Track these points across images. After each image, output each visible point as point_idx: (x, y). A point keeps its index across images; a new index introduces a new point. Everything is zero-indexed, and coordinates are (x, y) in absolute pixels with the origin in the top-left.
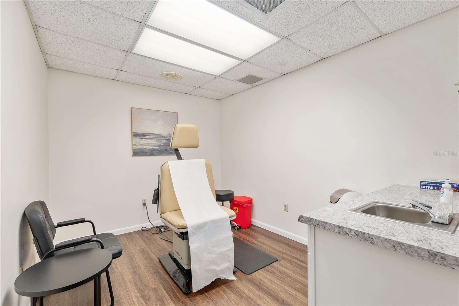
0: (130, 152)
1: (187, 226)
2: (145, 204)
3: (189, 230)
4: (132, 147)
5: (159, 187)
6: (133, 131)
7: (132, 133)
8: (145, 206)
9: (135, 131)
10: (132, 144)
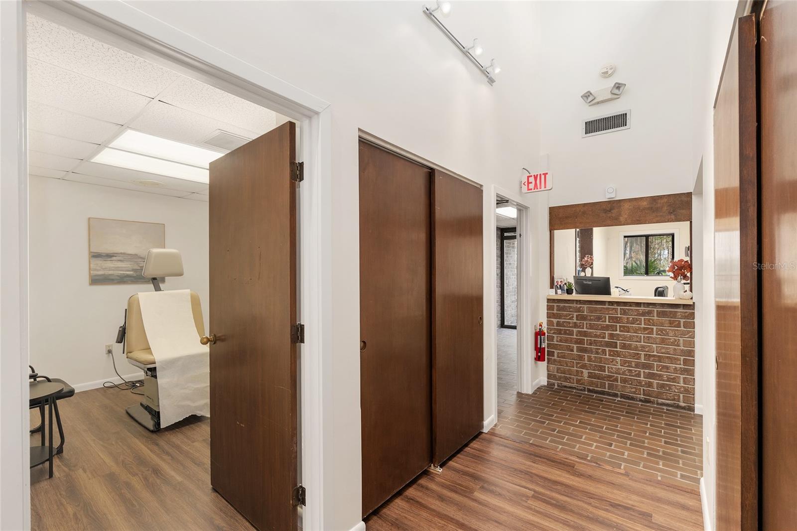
0: (87, 280)
1: (155, 360)
2: (110, 352)
3: (157, 365)
4: (90, 273)
5: (125, 323)
6: (92, 250)
7: (90, 252)
8: (111, 354)
9: (95, 249)
10: (90, 269)
